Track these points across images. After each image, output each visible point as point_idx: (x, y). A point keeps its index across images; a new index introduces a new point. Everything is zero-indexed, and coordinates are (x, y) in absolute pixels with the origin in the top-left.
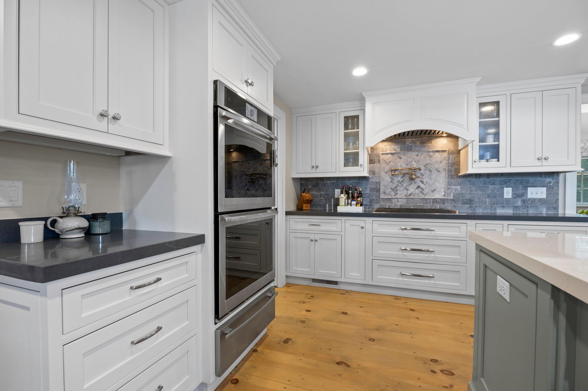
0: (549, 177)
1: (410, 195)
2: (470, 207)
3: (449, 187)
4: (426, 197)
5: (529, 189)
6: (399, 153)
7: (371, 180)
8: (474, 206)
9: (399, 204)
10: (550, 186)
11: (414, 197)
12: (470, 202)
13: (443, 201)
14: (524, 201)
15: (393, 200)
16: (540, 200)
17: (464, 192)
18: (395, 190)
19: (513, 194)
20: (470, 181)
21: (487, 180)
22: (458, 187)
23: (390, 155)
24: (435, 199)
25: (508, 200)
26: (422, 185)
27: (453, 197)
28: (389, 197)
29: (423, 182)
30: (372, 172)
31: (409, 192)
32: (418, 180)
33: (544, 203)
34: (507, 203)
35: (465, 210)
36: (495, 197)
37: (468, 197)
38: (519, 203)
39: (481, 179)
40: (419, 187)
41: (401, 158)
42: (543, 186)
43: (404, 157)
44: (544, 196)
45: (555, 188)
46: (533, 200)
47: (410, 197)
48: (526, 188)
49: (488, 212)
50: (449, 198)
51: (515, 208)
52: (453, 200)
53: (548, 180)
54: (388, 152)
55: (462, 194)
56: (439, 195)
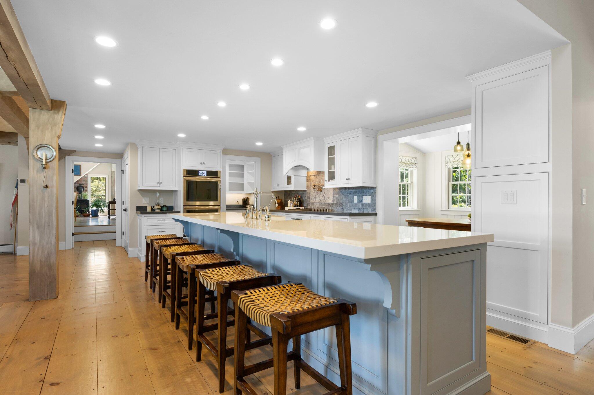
0: (372, 189)
1: (320, 201)
2: (342, 208)
3: (334, 196)
4: (326, 202)
5: (364, 197)
6: (317, 175)
7: (307, 192)
8: (343, 207)
9: (317, 206)
10: (372, 195)
11: (322, 202)
12: (342, 205)
13: (332, 205)
14: (362, 205)
15: (315, 204)
16: (369, 204)
17: (339, 199)
18: (315, 197)
19: (358, 200)
20: (342, 192)
21: (348, 191)
22: (337, 196)
23: (313, 176)
24: (329, 203)
25: (356, 204)
26: (325, 195)
27: (336, 202)
28: (313, 202)
29: (325, 193)
30: (308, 187)
31: (320, 199)
32: (323, 192)
33: (370, 206)
34: (355, 206)
35: (340, 211)
36: (351, 202)
37: (341, 202)
38: (360, 206)
39: (346, 191)
40: (323, 196)
41: (317, 178)
42: (369, 195)
43: (318, 178)
44: (370, 202)
45: (374, 196)
46: (366, 204)
47: (320, 202)
48: (363, 196)
49: (349, 212)
50: (334, 203)
51: (359, 208)
52: (336, 204)
53: (372, 191)
54: (313, 174)
55: (339, 200)
56: (330, 201)
